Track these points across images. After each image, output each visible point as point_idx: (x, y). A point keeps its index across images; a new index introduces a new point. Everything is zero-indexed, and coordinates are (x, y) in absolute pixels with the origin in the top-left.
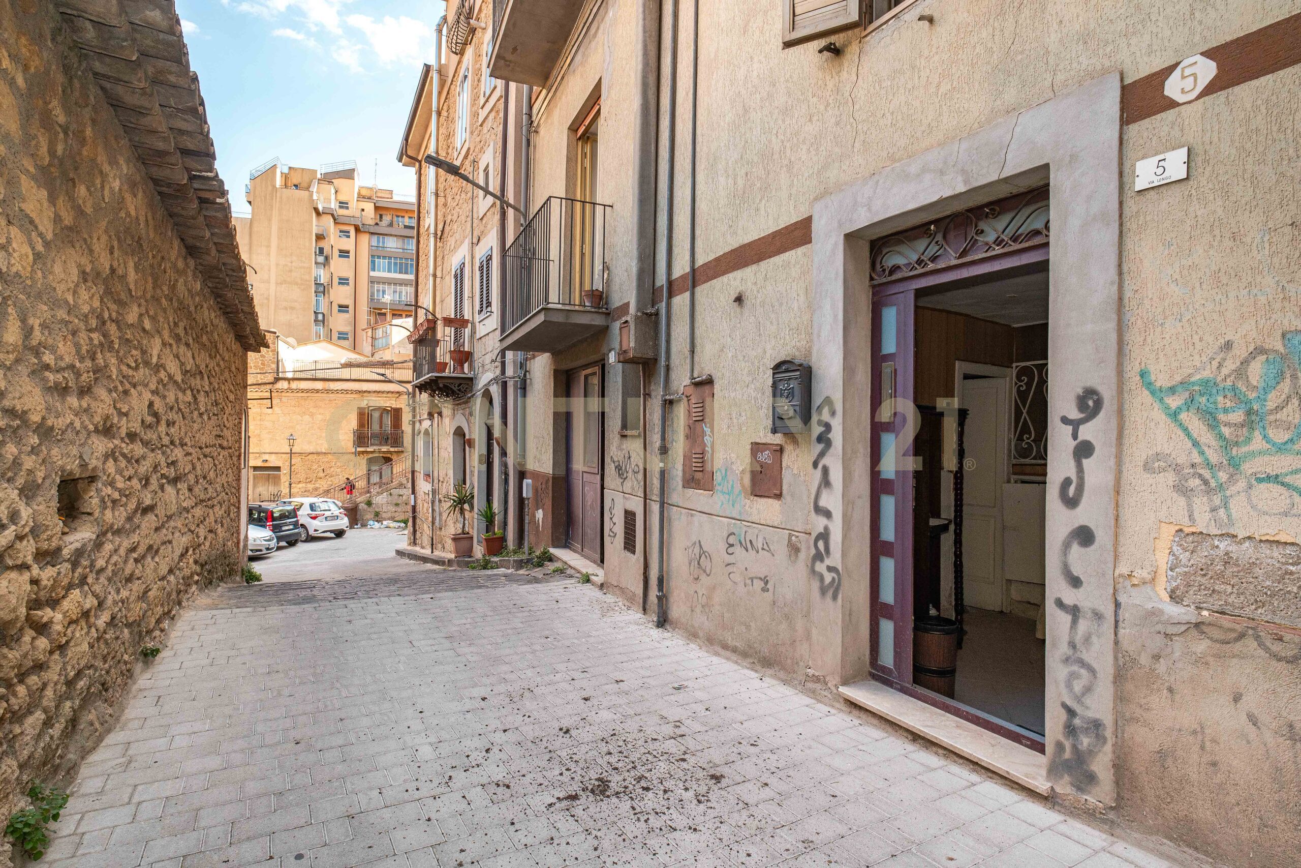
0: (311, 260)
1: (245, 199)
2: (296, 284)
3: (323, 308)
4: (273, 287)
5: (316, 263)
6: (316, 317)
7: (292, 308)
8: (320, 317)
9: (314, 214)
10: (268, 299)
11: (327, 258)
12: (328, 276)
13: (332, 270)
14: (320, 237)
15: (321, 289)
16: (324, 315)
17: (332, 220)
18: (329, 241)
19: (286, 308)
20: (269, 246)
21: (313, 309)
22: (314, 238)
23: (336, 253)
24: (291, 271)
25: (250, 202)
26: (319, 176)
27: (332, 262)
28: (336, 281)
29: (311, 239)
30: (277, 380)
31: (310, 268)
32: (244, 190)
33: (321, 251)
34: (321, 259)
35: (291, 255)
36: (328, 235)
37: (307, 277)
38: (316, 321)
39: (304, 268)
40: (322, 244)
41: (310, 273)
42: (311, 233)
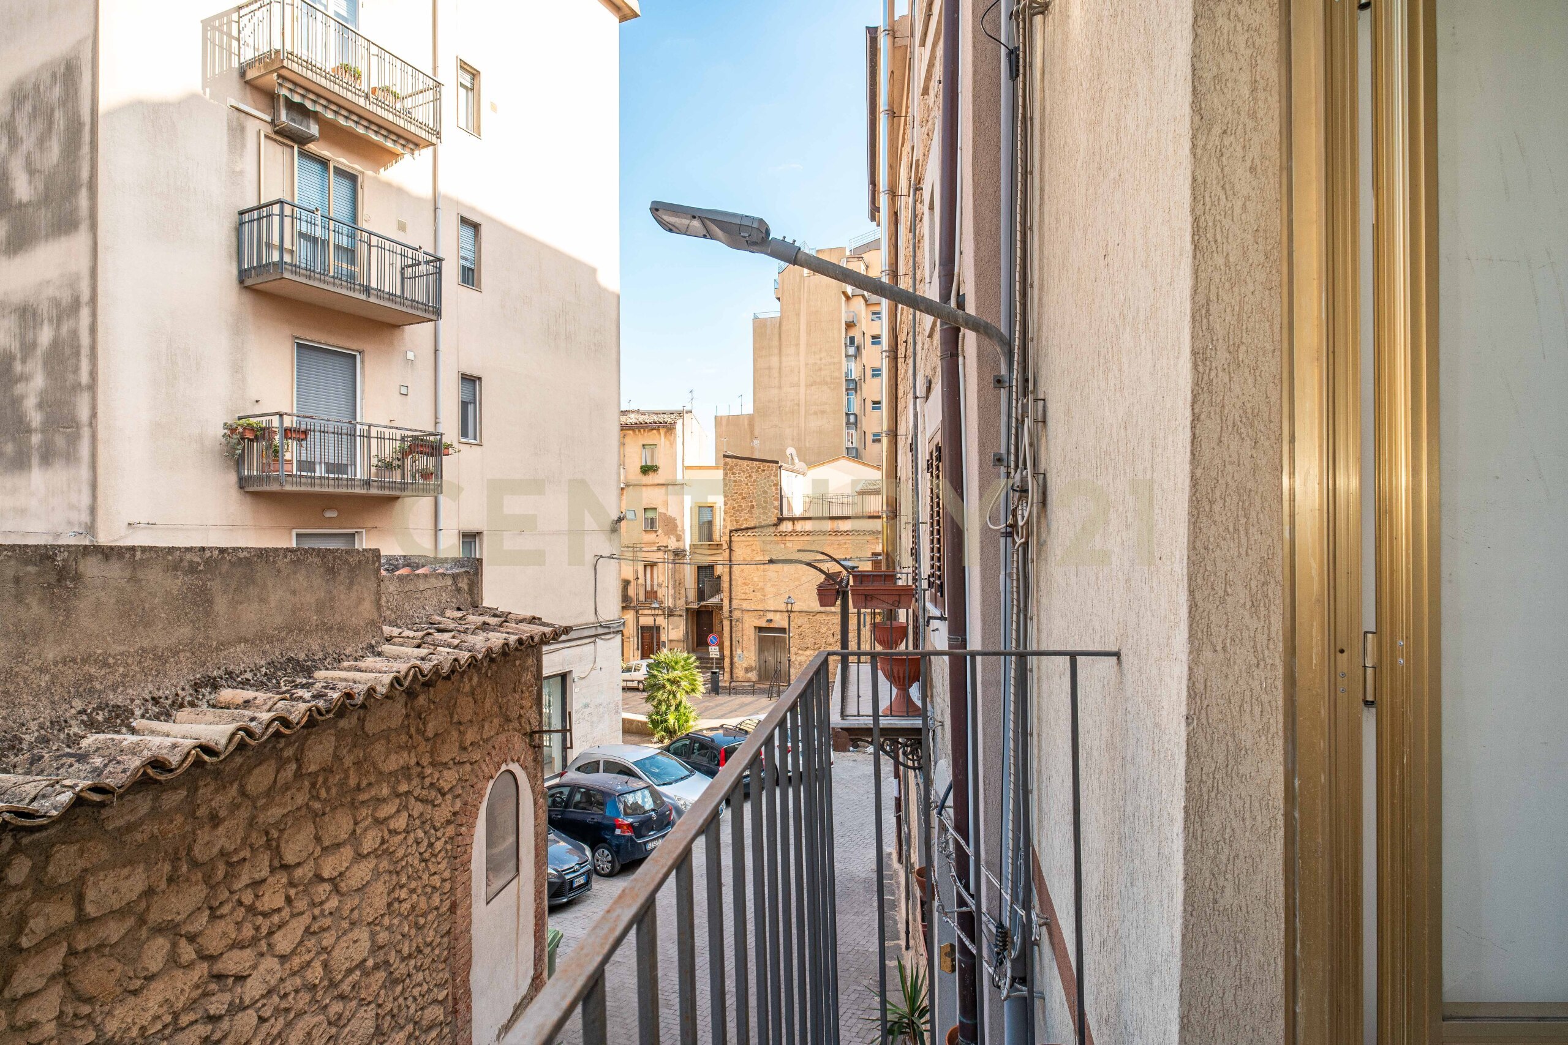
0: (840, 354)
1: (774, 297)
2: (826, 383)
3: (855, 408)
4: (802, 390)
5: (847, 356)
6: (848, 419)
7: (823, 412)
8: (852, 419)
9: (843, 298)
10: (798, 405)
11: (858, 348)
12: (860, 368)
13: (864, 361)
14: (850, 325)
15: (853, 386)
16: (856, 416)
17: (863, 301)
18: (860, 327)
19: (816, 413)
20: (797, 345)
21: (844, 410)
22: (844, 326)
23: (868, 340)
24: (820, 369)
25: (779, 299)
26: (848, 254)
27: (864, 352)
28: (869, 373)
29: (840, 330)
30: (781, 520)
31: (840, 363)
32: (772, 286)
33: (852, 340)
34: (851, 351)
35: (820, 351)
36: (859, 321)
37: (836, 374)
38: (848, 423)
39: (834, 364)
40: (852, 333)
41: (840, 369)
42: (840, 321)
